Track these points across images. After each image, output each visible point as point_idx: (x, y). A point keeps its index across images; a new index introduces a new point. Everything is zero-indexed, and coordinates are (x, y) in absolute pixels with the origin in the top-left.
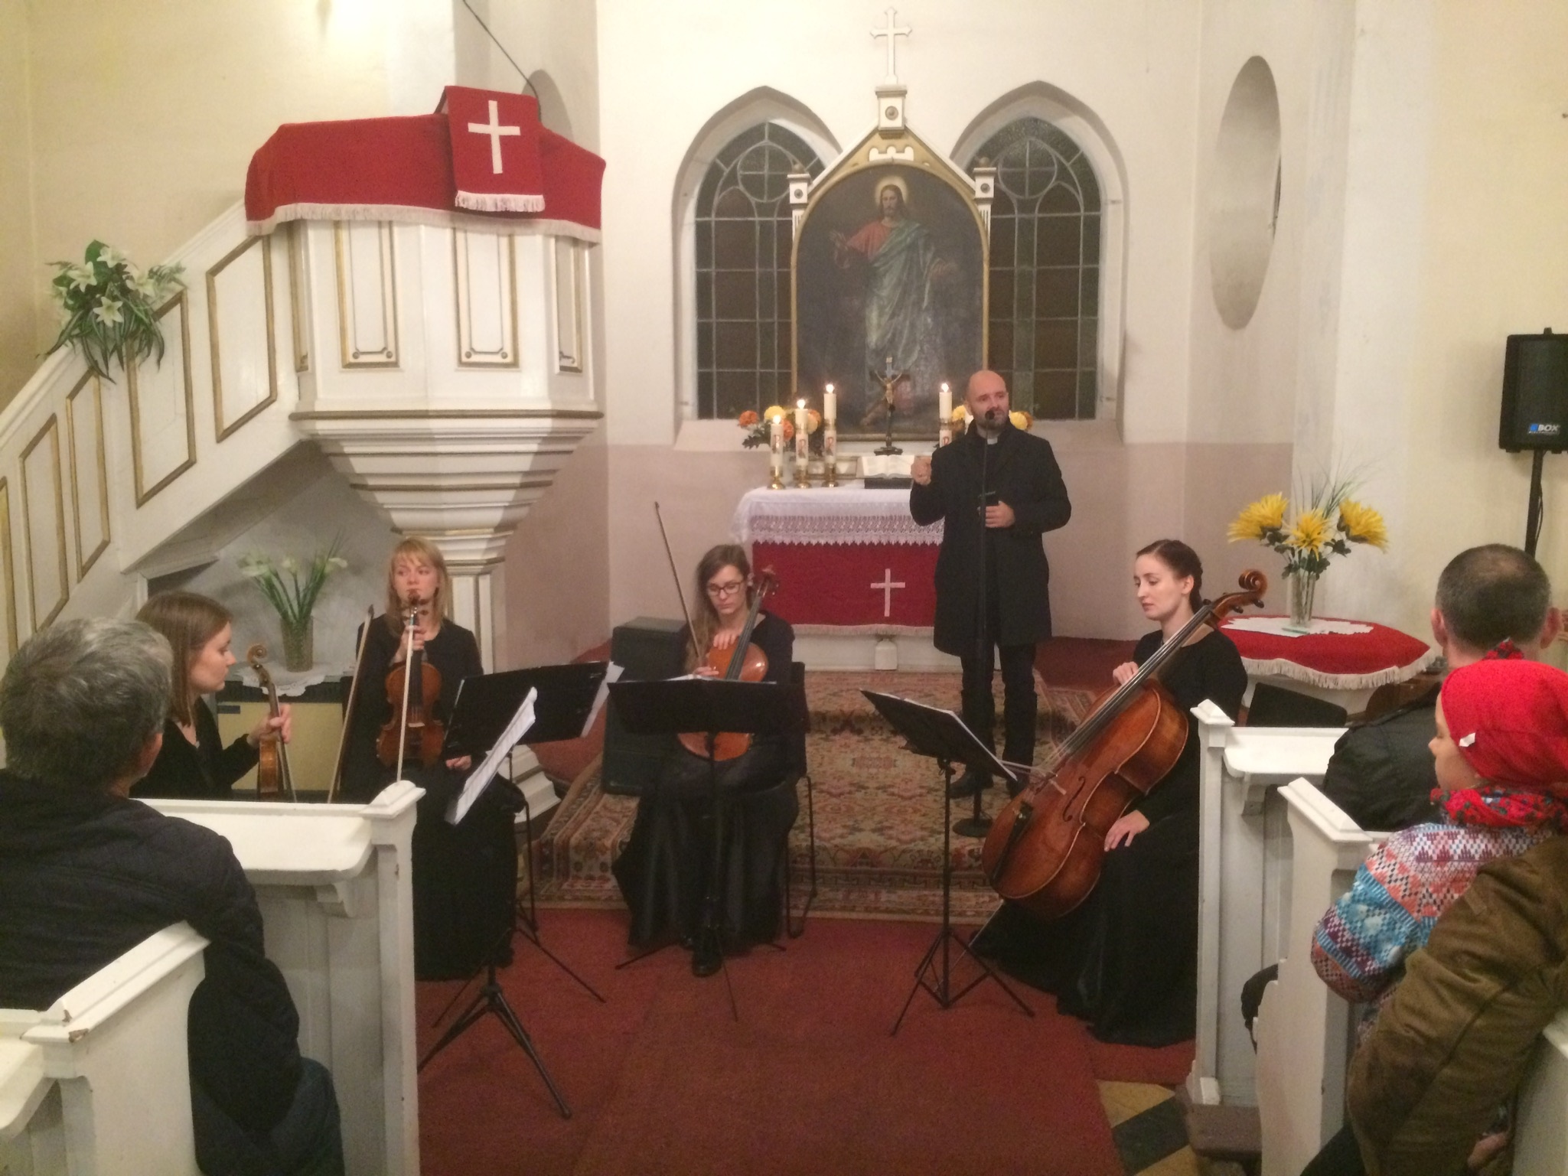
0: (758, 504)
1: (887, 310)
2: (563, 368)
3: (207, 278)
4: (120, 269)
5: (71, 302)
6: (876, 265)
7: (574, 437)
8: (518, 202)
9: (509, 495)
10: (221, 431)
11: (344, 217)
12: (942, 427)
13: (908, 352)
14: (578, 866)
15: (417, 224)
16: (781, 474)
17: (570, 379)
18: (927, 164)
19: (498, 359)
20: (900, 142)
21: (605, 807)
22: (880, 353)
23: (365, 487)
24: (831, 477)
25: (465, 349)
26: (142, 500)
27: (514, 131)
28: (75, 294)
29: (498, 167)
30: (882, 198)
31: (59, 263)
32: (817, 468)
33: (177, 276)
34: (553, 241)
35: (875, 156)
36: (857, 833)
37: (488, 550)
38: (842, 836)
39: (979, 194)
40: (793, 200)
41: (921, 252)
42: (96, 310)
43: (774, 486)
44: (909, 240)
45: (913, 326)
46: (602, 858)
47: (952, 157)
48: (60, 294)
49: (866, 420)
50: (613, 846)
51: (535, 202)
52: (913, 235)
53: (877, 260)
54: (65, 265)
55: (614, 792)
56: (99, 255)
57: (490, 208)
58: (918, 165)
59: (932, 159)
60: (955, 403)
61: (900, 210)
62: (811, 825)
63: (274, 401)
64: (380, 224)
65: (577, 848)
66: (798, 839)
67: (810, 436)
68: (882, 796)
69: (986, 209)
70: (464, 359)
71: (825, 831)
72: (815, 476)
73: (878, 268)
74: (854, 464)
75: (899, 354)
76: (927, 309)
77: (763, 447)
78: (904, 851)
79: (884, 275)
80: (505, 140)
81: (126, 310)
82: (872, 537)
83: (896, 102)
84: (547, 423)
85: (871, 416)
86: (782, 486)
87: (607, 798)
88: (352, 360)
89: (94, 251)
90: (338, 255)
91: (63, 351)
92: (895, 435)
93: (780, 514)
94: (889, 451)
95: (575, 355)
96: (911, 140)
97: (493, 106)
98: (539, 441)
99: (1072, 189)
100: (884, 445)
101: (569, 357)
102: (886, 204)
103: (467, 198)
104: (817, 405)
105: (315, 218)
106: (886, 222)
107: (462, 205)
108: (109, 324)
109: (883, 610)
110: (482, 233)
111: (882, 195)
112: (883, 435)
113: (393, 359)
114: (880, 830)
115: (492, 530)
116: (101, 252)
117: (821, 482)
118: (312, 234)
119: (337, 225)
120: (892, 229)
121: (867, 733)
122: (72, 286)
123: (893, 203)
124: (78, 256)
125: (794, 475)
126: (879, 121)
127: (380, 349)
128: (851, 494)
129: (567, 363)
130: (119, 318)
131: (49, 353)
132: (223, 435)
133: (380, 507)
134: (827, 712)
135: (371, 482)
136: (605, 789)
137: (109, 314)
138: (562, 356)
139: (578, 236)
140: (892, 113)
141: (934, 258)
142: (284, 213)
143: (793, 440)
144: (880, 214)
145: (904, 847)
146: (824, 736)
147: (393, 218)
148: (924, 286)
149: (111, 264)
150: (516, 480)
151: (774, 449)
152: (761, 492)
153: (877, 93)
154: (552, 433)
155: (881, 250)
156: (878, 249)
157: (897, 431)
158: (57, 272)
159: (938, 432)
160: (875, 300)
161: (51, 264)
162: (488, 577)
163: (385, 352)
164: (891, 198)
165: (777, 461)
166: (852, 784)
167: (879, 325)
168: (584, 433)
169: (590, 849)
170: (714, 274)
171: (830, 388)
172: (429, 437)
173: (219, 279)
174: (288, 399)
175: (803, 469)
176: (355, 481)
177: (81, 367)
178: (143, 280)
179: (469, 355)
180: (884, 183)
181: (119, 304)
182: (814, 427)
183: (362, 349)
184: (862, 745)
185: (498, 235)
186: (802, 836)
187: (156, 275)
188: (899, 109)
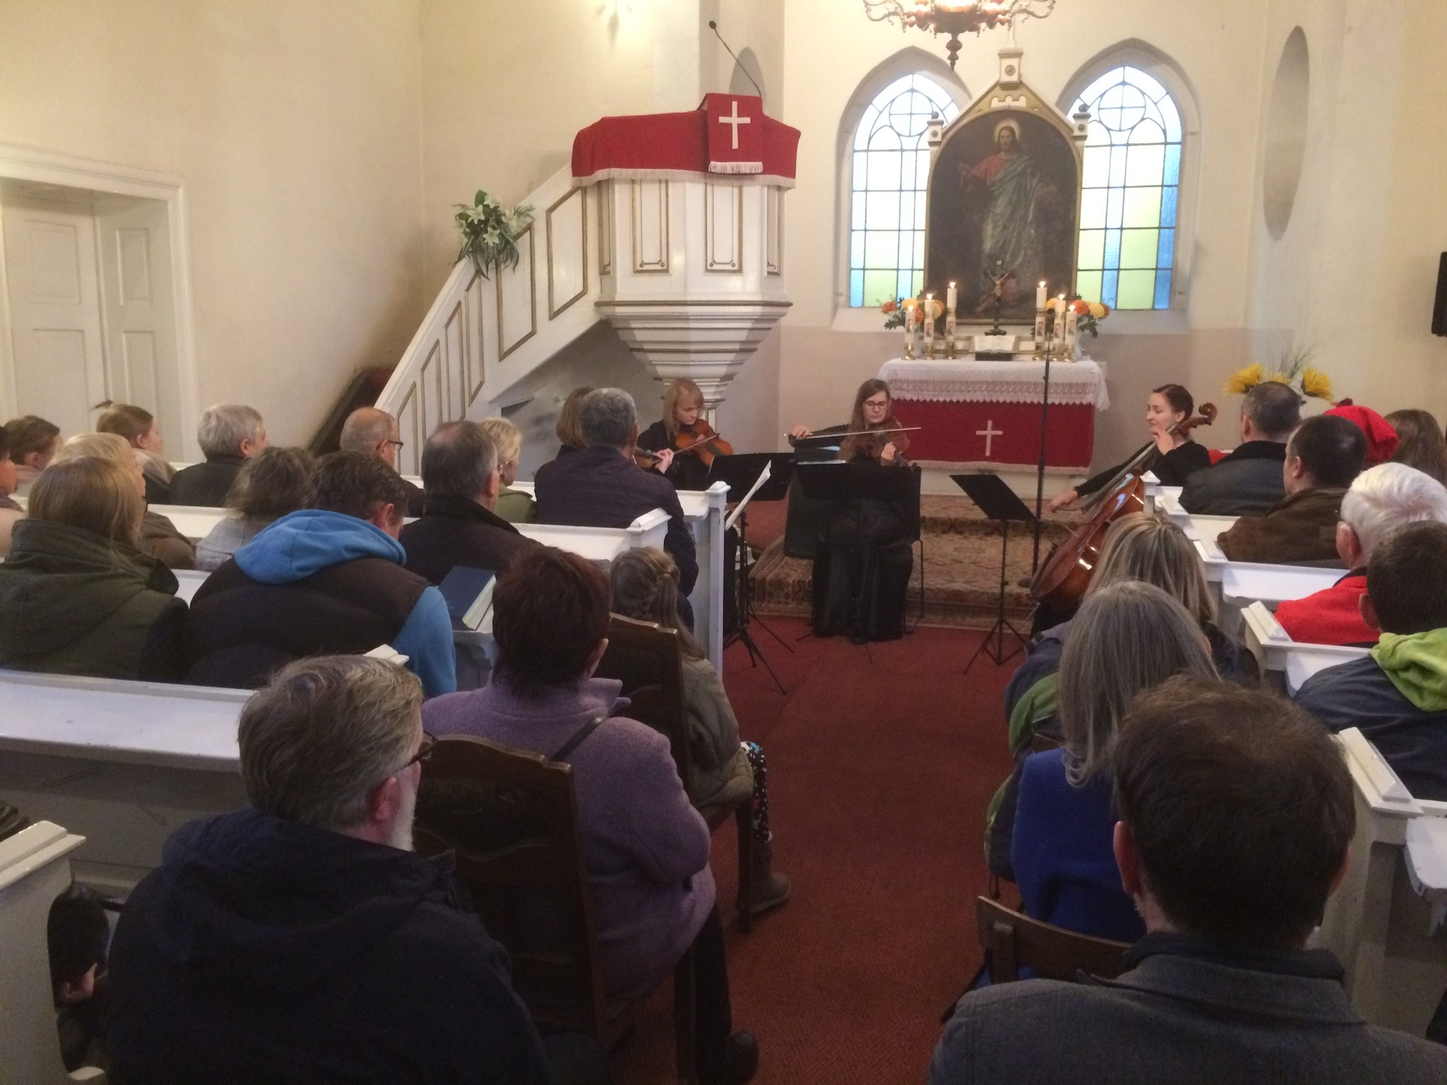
0: (895, 370)
1: (1000, 223)
2: (769, 273)
3: (547, 215)
4: (496, 208)
5: (468, 230)
7: (774, 319)
8: (745, 166)
9: (731, 357)
10: (552, 313)
11: (638, 177)
12: (1038, 314)
13: (1015, 256)
14: (771, 595)
15: (684, 181)
16: (912, 349)
17: (773, 279)
18: (1036, 110)
19: (729, 267)
20: (1016, 93)
21: (786, 563)
22: (993, 257)
23: (642, 350)
24: (952, 352)
25: (709, 261)
26: (502, 357)
27: (747, 120)
28: (471, 225)
29: (735, 145)
30: (1000, 137)
31: (459, 205)
32: (940, 345)
33: (530, 213)
34: (766, 188)
35: (996, 104)
36: (953, 584)
37: (715, 393)
38: (942, 584)
39: (1077, 133)
40: (930, 139)
41: (1029, 178)
42: (485, 236)
43: (907, 357)
44: (1019, 169)
45: (1019, 235)
46: (786, 590)
47: (1058, 104)
48: (462, 225)
49: (980, 309)
50: (793, 581)
51: (757, 166)
52: (1023, 165)
53: (993, 185)
54: (463, 206)
55: (793, 556)
56: (484, 200)
57: (729, 171)
58: (1030, 111)
59: (1040, 105)
61: (1014, 146)
62: (922, 578)
63: (586, 293)
64: (660, 181)
65: (771, 582)
66: (913, 584)
67: (935, 320)
68: (973, 567)
69: (1081, 144)
70: (709, 268)
71: (932, 581)
72: (938, 351)
73: (993, 191)
74: (968, 341)
75: (1008, 258)
76: (1030, 223)
77: (900, 329)
78: (983, 593)
79: (999, 197)
80: (740, 126)
81: (501, 236)
82: (979, 397)
83: (1014, 62)
84: (758, 309)
85: (984, 305)
86: (913, 358)
87: (787, 559)
88: (639, 268)
89: (480, 198)
90: (633, 200)
91: (464, 261)
92: (1001, 321)
93: (910, 378)
94: (994, 333)
95: (776, 265)
96: (1024, 91)
97: (735, 104)
98: (753, 321)
100: (992, 328)
101: (772, 266)
102: (1002, 141)
103: (716, 166)
104: (941, 297)
105: (621, 178)
106: (1002, 155)
107: (712, 170)
108: (491, 244)
109: (985, 451)
110: (722, 185)
111: (999, 135)
112: (992, 321)
113: (665, 268)
114: (968, 582)
115: (719, 380)
116: (485, 198)
117: (942, 356)
118: (617, 187)
119: (633, 182)
120: (1006, 161)
121: (967, 534)
122: (469, 221)
123: (1008, 140)
124: (471, 202)
125: (922, 350)
126: (1000, 77)
127: (657, 262)
128: (966, 364)
129: (771, 269)
130: (497, 241)
131: (456, 263)
132: (553, 315)
133: (650, 363)
134: (939, 518)
135: (646, 347)
136: (787, 553)
137: (491, 238)
138: (769, 264)
139: (782, 185)
140: (1010, 70)
141: (1038, 183)
142: (601, 174)
143: (923, 323)
144: (997, 149)
145: (983, 591)
146: (935, 535)
147: (669, 178)
148: (1030, 205)
149: (492, 206)
150: (737, 347)
151: (908, 330)
152: (896, 362)
153: (999, 55)
154: (761, 315)
155: (997, 177)
156: (995, 176)
157: (1004, 317)
158: (459, 210)
159: (1035, 318)
160: (991, 215)
161: (454, 206)
162: (714, 411)
163: (660, 263)
164: (1007, 137)
165: (910, 339)
166: (952, 560)
167: (993, 235)
168: (777, 316)
169: (779, 584)
171: (952, 284)
172: (686, 318)
173: (554, 214)
174: (594, 293)
175: (929, 345)
176: (632, 346)
177: (472, 271)
178: (510, 217)
179: (711, 265)
180: (1002, 125)
181: (498, 232)
182: (939, 314)
183: (646, 261)
184: (962, 541)
185: (733, 187)
186: (916, 583)
187: (519, 213)
188: (1016, 67)
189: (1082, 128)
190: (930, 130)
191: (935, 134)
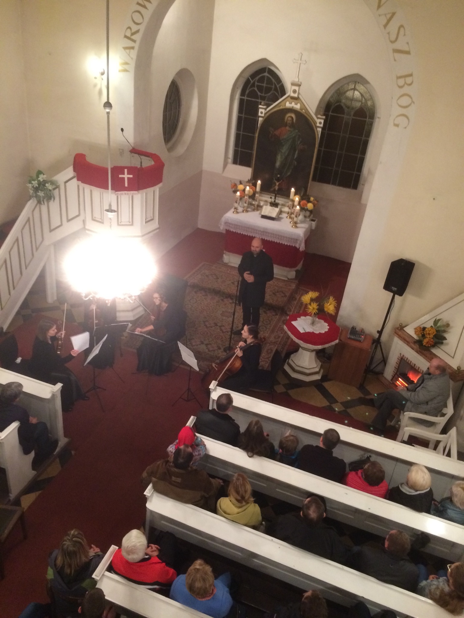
0: (228, 218)
1: (283, 156)
2: (146, 222)
3: (64, 184)
10: (68, 220)
13: (287, 171)
18: (303, 111)
19: (128, 224)
20: (296, 101)
22: (279, 170)
24: (256, 208)
26: (51, 231)
27: (131, 176)
29: (126, 185)
33: (58, 183)
35: (288, 105)
39: (318, 125)
40: (260, 114)
41: (296, 140)
42: (38, 193)
43: (235, 212)
45: (290, 163)
51: (135, 193)
52: (295, 134)
58: (300, 111)
59: (305, 109)
61: (292, 125)
67: (250, 196)
69: (320, 130)
73: (282, 143)
75: (285, 171)
76: (295, 159)
79: (284, 145)
83: (297, 88)
86: (238, 213)
88: (94, 219)
91: (31, 200)
94: (273, 204)
96: (300, 102)
97: (126, 170)
99: (365, 110)
102: (288, 122)
103: (118, 193)
104: (254, 187)
111: (287, 119)
112: (276, 195)
120: (289, 131)
126: (290, 93)
138: (146, 218)
140: (294, 92)
141: (300, 143)
144: (286, 125)
148: (296, 151)
149: (41, 180)
151: (236, 202)
152: (230, 214)
153: (291, 83)
155: (284, 137)
159: (289, 200)
160: (280, 153)
163: (101, 219)
164: (290, 120)
167: (280, 161)
171: (259, 181)
173: (67, 184)
175: (245, 207)
179: (120, 223)
180: (289, 115)
182: (252, 193)
183: (96, 217)
188: (297, 91)
189: (320, 123)
190: (260, 110)
191: (262, 113)
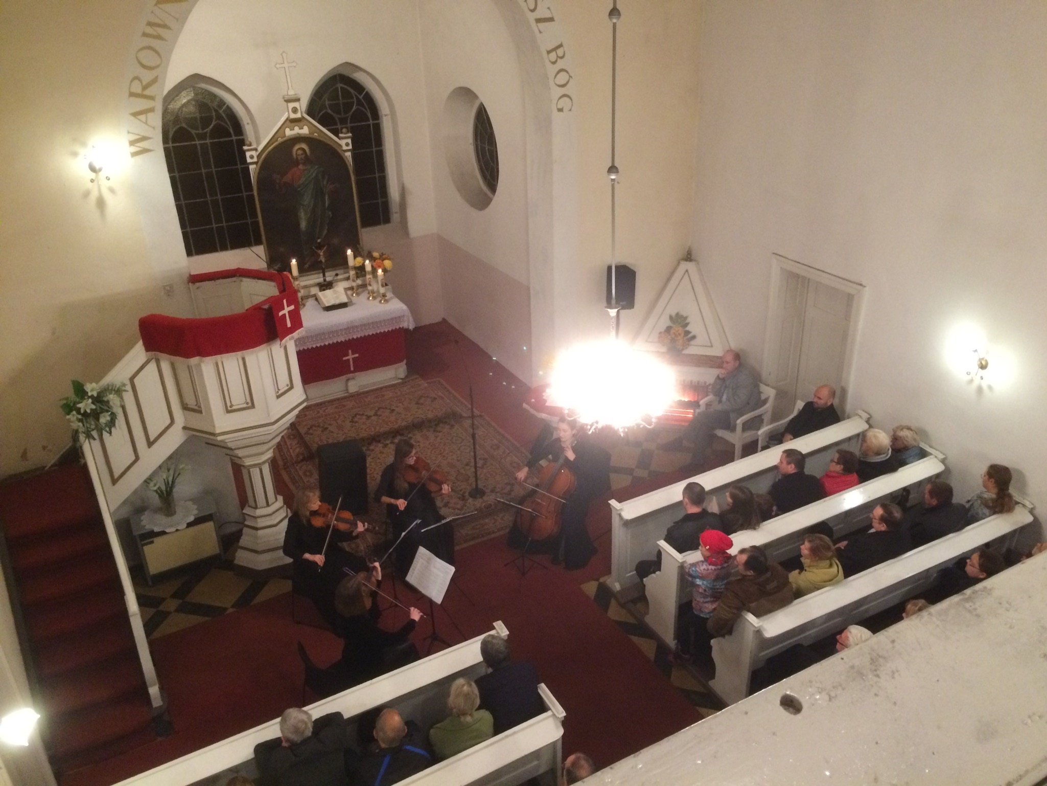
1: (309, 211)
3: (130, 381)
6: (299, 189)
10: (150, 443)
12: (350, 267)
18: (316, 134)
19: (286, 388)
20: (301, 124)
26: (115, 481)
27: (291, 307)
29: (289, 325)
33: (124, 388)
35: (289, 133)
39: (345, 148)
40: (249, 160)
41: (321, 180)
44: (314, 175)
45: (321, 216)
52: (316, 172)
53: (299, 187)
58: (311, 136)
59: (318, 131)
60: (355, 257)
61: (307, 160)
63: (173, 424)
69: (348, 154)
73: (300, 191)
76: (328, 208)
79: (304, 194)
80: (289, 312)
82: (341, 339)
83: (296, 105)
88: (230, 409)
89: (80, 389)
94: (327, 286)
96: (306, 122)
97: (285, 301)
99: (364, 110)
102: (299, 158)
106: (301, 167)
108: (104, 422)
109: (350, 368)
111: (296, 154)
113: (251, 405)
118: (203, 364)
120: (304, 170)
123: (303, 156)
126: (289, 115)
127: (244, 403)
137: (104, 418)
140: (295, 111)
141: (327, 183)
144: (296, 163)
148: (325, 196)
155: (301, 182)
156: (298, 181)
160: (301, 207)
163: (247, 403)
164: (302, 154)
167: (305, 220)
170: (177, 176)
173: (137, 376)
174: (180, 422)
179: (278, 392)
180: (297, 147)
181: (109, 413)
183: (234, 405)
188: (299, 108)
189: (347, 144)
190: (248, 154)
191: (252, 157)
